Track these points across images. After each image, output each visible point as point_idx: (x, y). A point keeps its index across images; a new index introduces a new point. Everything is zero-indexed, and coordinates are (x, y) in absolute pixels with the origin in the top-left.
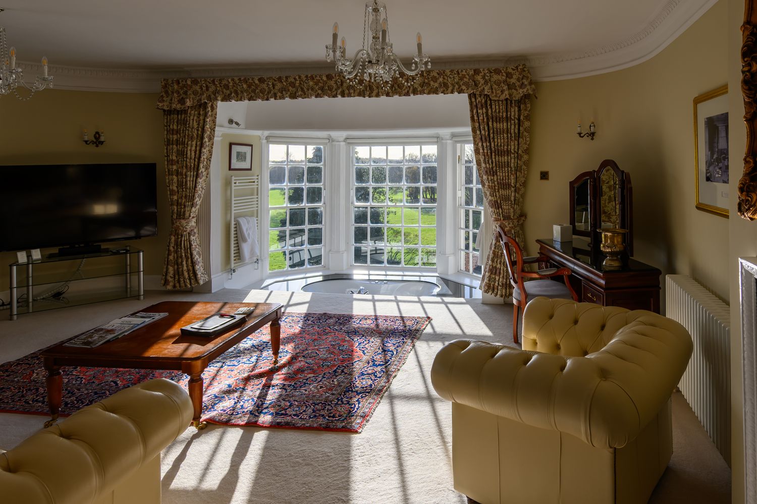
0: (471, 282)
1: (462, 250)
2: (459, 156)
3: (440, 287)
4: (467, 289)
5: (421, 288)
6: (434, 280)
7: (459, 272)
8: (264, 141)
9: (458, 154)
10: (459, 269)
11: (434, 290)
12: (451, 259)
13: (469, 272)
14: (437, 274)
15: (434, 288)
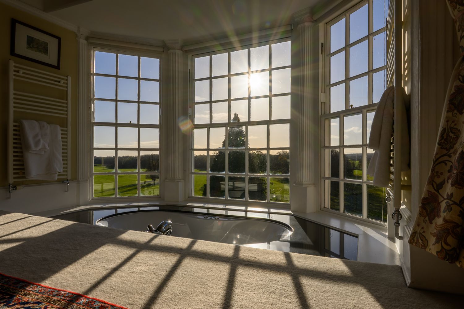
0: (342, 225)
1: (327, 178)
2: (322, 44)
3: (293, 229)
4: (334, 236)
5: (264, 230)
6: (286, 220)
7: (322, 210)
8: (83, 41)
9: (322, 40)
10: (322, 207)
11: (284, 234)
12: (311, 192)
13: (338, 210)
14: (290, 212)
15: (284, 231)
